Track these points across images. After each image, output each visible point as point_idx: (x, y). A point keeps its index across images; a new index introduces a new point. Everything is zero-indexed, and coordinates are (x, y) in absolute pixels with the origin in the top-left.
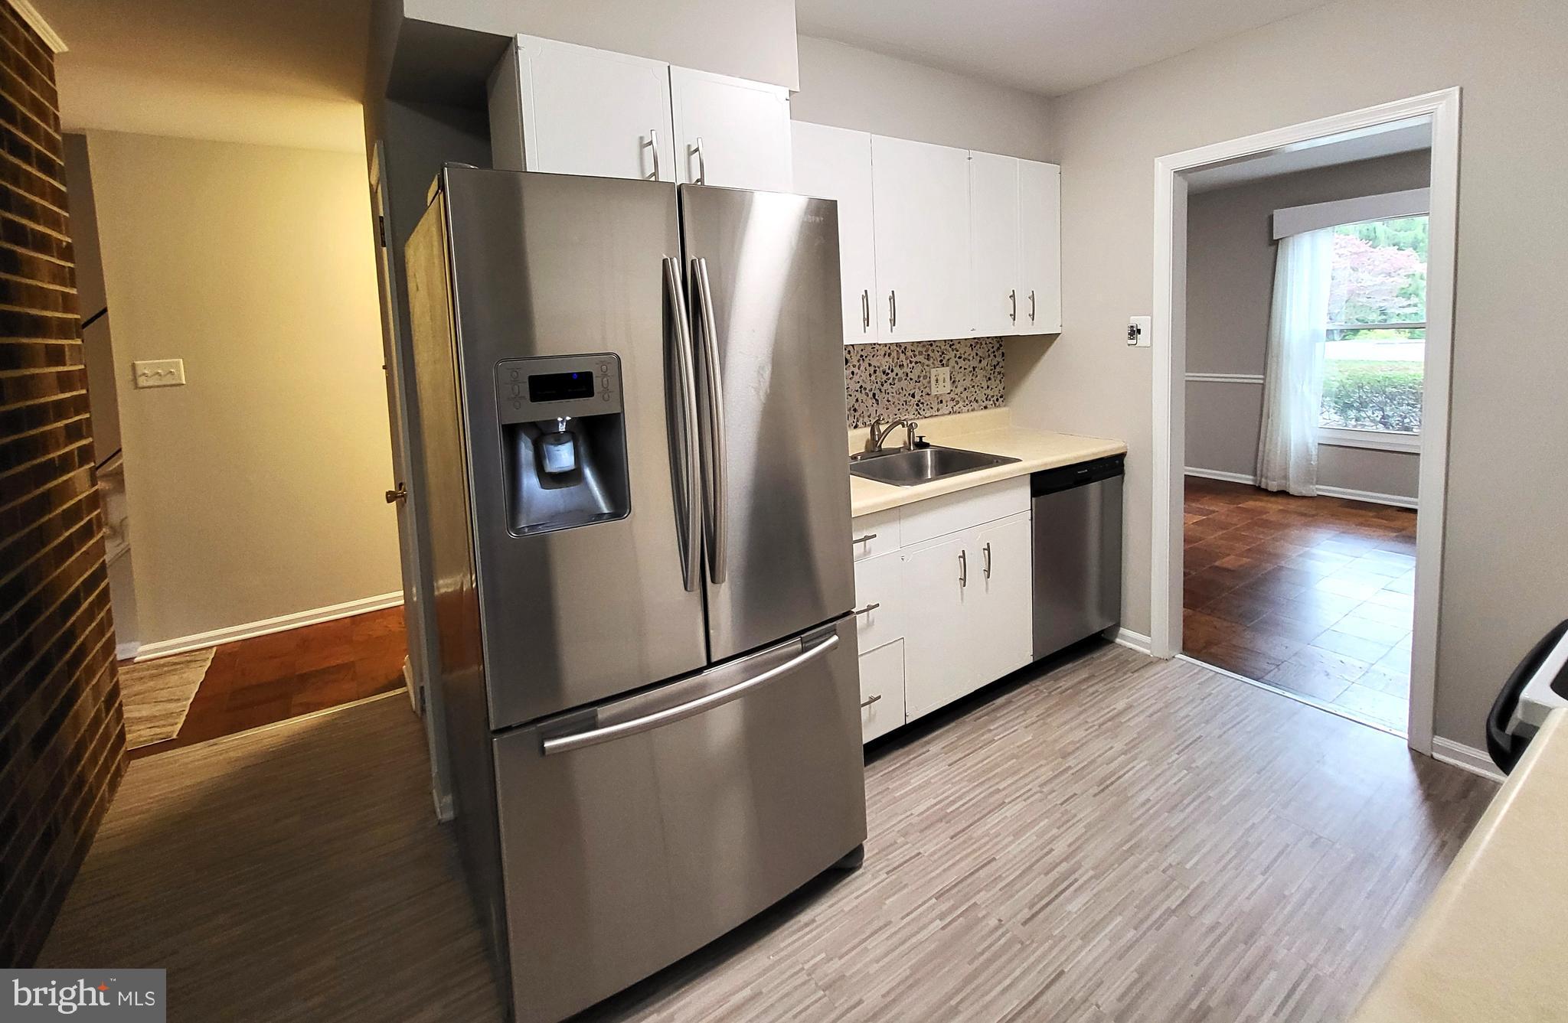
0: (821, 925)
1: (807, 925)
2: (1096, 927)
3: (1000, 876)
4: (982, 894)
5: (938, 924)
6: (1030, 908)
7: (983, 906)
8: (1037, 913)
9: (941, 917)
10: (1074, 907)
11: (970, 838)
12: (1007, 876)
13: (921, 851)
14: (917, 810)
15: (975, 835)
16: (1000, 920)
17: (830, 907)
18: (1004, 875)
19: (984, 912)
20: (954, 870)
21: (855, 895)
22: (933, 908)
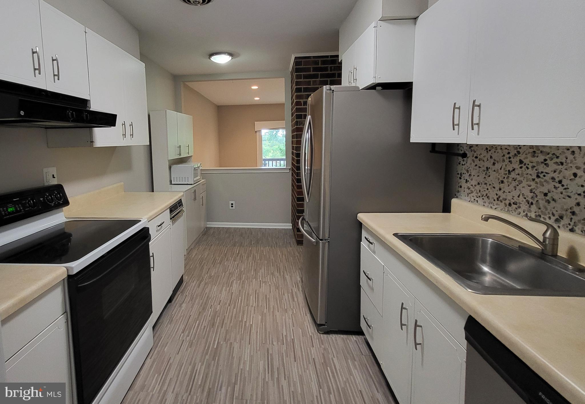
0: (304, 317)
1: (306, 314)
2: (251, 361)
3: (287, 356)
4: (285, 349)
5: (285, 334)
6: (271, 354)
7: (281, 346)
8: (268, 355)
9: (286, 336)
10: (261, 363)
11: (310, 363)
12: (286, 359)
13: (314, 348)
14: (335, 360)
15: (310, 365)
16: (274, 345)
17: (308, 321)
18: (287, 358)
19: (279, 344)
20: (299, 349)
21: (308, 326)
22: (291, 336)
